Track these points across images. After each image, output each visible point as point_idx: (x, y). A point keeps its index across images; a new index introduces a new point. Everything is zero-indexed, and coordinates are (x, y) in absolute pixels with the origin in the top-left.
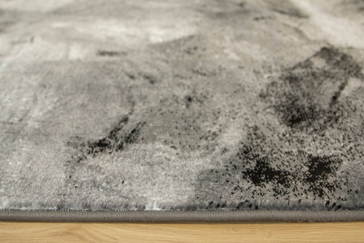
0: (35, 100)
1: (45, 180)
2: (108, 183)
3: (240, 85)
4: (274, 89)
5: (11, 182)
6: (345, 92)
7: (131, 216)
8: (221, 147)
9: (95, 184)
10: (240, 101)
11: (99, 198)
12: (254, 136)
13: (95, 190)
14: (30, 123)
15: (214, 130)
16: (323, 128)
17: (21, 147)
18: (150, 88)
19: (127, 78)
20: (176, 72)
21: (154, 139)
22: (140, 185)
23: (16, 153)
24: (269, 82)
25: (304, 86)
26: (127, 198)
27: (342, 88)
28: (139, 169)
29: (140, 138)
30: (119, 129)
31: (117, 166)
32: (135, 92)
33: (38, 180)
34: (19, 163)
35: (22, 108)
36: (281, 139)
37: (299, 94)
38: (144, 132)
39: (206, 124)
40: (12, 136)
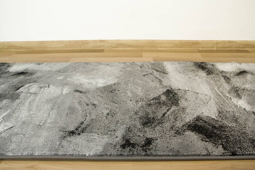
36: (138, 131)
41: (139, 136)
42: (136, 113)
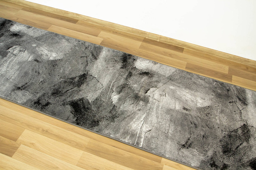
6: (241, 147)
10: (215, 142)
16: (230, 156)
27: (241, 145)
28: (191, 155)
37: (229, 143)
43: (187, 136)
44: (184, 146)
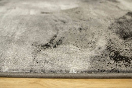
0: (18, 28)
1: (24, 59)
2: (51, 61)
3: (100, 24)
4: (114, 26)
5: (9, 60)
7: (63, 75)
8: (98, 47)
9: (46, 61)
11: (48, 67)
12: (110, 43)
13: (46, 64)
14: (16, 37)
15: (93, 40)
17: (13, 46)
18: (64, 25)
19: (54, 21)
20: (73, 19)
21: (69, 44)
22: (66, 62)
23: (11, 48)
24: (111, 23)
25: (125, 25)
26: (60, 67)
29: (63, 43)
30: (53, 40)
31: (54, 54)
32: (58, 26)
33: (21, 59)
34: (12, 52)
35: (12, 31)
36: (122, 44)
37: (124, 28)
38: (64, 41)
39: (89, 38)
40: (8, 41)
41: (126, 50)
42: (110, 28)
43: (51, 33)
44: (47, 46)
